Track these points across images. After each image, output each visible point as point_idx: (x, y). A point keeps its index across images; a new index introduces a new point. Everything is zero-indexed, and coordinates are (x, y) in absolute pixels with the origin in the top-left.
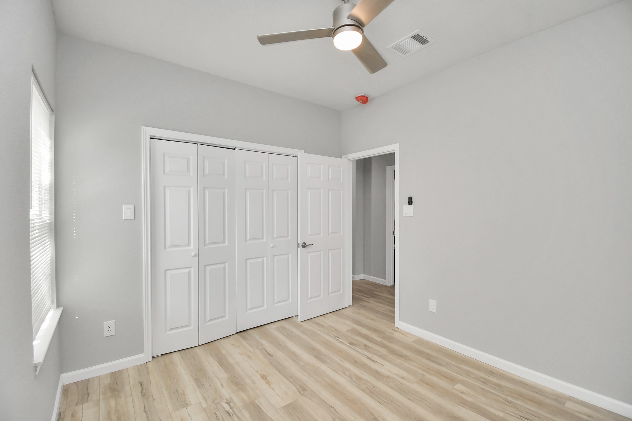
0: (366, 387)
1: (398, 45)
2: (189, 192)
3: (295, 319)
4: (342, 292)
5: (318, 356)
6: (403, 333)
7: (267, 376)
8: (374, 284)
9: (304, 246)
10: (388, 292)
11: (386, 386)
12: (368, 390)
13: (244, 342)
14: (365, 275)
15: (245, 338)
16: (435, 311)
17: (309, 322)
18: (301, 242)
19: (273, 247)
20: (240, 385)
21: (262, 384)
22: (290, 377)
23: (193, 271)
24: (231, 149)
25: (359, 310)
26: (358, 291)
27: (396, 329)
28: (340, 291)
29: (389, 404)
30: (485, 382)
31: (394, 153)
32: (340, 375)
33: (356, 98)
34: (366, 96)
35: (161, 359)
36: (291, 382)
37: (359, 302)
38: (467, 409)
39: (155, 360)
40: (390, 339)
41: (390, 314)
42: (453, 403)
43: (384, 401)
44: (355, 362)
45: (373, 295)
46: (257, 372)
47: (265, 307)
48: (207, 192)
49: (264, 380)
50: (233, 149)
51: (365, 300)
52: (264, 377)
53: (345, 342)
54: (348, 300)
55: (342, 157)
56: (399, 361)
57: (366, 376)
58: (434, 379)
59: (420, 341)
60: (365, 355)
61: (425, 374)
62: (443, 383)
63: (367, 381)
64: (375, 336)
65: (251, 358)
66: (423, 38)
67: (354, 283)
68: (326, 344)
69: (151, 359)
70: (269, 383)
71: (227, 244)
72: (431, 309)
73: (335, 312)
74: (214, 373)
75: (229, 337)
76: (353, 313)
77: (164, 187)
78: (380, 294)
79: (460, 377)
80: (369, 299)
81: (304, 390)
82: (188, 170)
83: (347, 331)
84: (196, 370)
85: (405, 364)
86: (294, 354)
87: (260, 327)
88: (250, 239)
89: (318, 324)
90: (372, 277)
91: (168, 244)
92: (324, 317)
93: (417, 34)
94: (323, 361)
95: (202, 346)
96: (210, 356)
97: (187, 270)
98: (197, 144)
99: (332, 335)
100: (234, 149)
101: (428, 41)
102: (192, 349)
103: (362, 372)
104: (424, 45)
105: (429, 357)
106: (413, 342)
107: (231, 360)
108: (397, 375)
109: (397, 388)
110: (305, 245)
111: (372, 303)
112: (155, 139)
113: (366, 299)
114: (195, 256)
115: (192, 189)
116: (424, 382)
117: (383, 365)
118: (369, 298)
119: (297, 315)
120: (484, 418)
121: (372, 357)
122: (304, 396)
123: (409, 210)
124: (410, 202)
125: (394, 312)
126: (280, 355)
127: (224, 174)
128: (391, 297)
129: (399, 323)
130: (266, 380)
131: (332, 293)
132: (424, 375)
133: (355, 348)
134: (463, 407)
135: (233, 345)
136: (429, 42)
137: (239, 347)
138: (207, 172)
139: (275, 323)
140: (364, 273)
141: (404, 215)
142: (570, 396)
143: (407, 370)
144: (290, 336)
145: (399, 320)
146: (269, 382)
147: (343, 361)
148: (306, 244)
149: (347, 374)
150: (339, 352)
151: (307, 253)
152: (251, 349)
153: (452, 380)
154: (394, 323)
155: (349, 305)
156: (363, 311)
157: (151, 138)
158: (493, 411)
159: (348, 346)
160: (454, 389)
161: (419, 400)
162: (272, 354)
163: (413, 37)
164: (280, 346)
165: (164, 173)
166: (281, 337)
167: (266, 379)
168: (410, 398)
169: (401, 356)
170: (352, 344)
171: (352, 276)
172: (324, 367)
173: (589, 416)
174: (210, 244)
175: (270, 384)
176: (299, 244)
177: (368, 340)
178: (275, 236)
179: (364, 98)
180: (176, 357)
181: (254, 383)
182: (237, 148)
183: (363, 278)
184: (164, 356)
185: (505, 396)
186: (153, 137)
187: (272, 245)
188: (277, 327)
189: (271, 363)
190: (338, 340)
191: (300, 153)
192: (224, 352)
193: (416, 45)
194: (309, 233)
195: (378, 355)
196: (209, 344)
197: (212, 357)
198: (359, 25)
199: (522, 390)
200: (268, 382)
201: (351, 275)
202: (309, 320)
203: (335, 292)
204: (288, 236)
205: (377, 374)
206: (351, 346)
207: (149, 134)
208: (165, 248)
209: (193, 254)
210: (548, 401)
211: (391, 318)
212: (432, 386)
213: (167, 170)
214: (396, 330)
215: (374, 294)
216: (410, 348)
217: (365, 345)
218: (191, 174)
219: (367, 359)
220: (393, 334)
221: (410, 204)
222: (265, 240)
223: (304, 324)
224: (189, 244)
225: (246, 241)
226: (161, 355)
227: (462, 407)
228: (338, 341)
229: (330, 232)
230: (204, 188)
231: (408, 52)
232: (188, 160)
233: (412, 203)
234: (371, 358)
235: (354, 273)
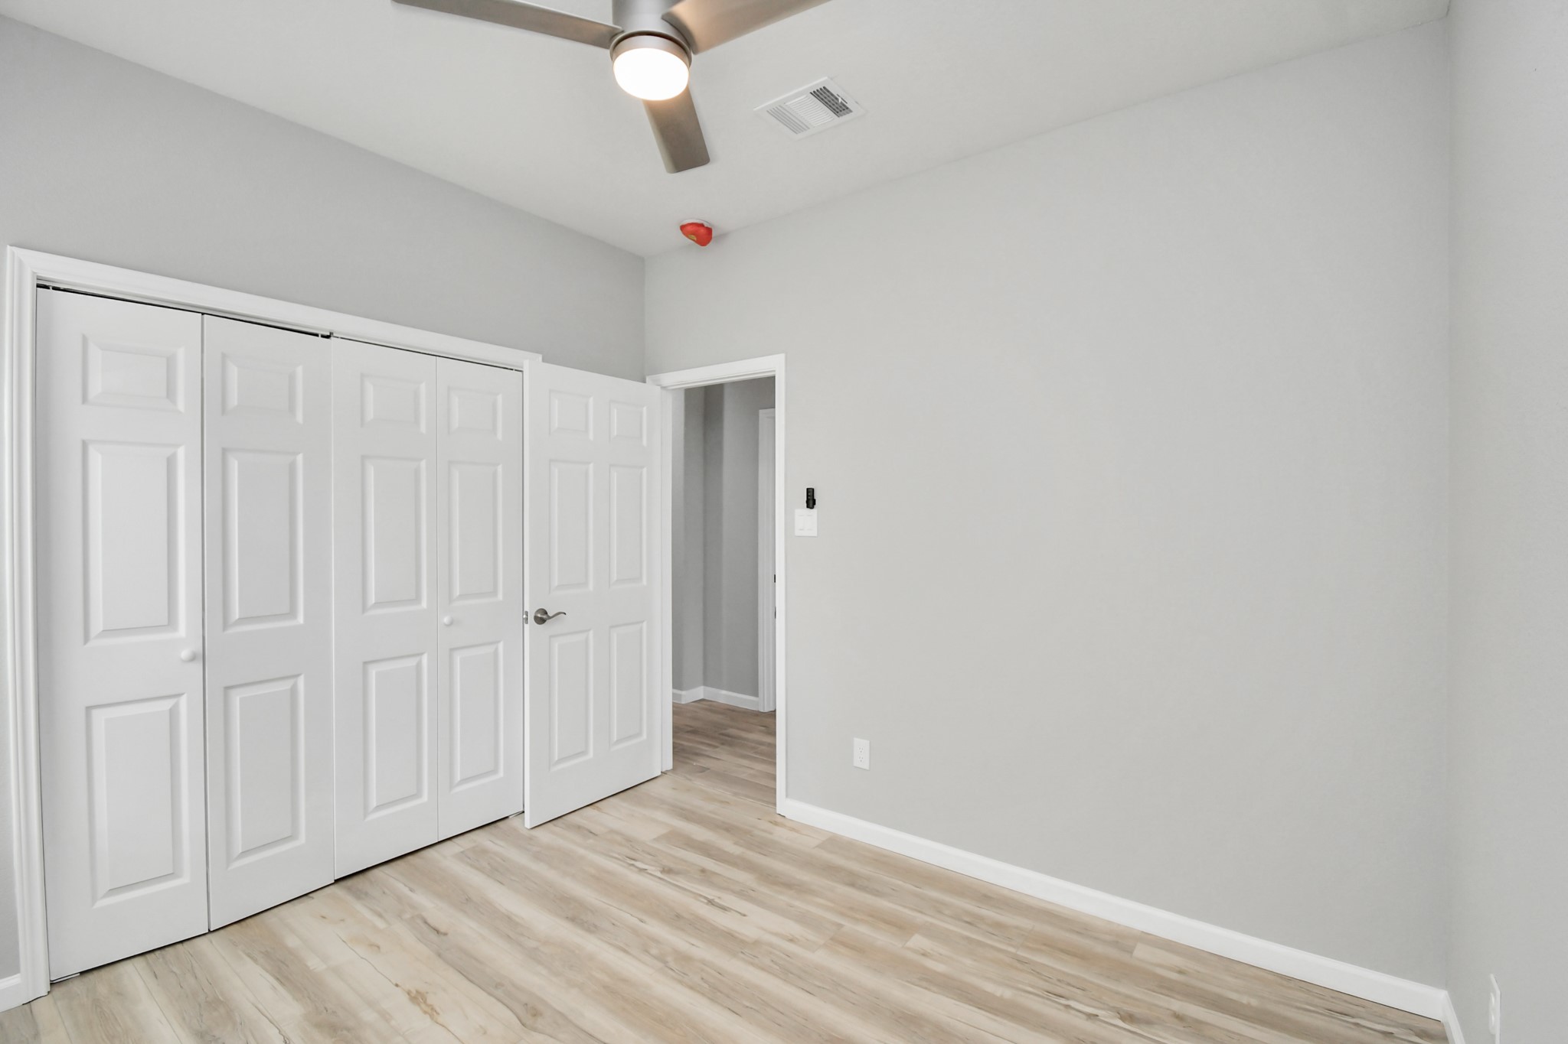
0: (702, 979)
1: (780, 106)
2: (171, 463)
3: (514, 822)
4: (645, 736)
5: (577, 914)
6: (796, 828)
7: (427, 993)
8: (729, 710)
9: (542, 618)
10: (763, 728)
11: (751, 968)
12: (706, 986)
13: (359, 907)
14: (709, 689)
15: (359, 895)
16: (866, 766)
17: (555, 825)
18: (531, 610)
19: (451, 623)
20: (345, 1032)
21: (412, 1018)
22: (495, 986)
23: (187, 708)
24: (317, 335)
25: (690, 780)
26: (688, 732)
27: (779, 819)
28: (639, 734)
29: (757, 1011)
30: (973, 921)
31: (773, 378)
32: (634, 956)
33: (683, 228)
34: (706, 225)
35: (78, 987)
36: (499, 1000)
37: (689, 759)
38: (934, 992)
39: (59, 991)
40: (765, 846)
41: (764, 782)
42: (906, 984)
43: (747, 1007)
44: (677, 919)
45: (727, 738)
46: (397, 985)
47: (425, 798)
48: (234, 465)
49: (419, 1004)
50: (323, 336)
51: (707, 753)
52: (417, 998)
53: (651, 869)
54: (662, 757)
55: (647, 379)
56: (783, 898)
57: (702, 951)
58: (864, 930)
59: (834, 842)
60: (701, 896)
61: (843, 922)
62: (882, 938)
63: (703, 962)
64: (728, 845)
65: (378, 947)
66: (837, 99)
67: (678, 710)
68: (602, 881)
69: (43, 988)
70: (432, 1012)
71: (301, 620)
72: (857, 763)
73: (627, 792)
74: (260, 1007)
75: (311, 895)
76: (674, 789)
77: (85, 445)
78: (744, 734)
79: (920, 918)
80: (717, 749)
81: (536, 1014)
82: (170, 393)
83: (657, 840)
84: (200, 1005)
85: (797, 903)
86: (509, 919)
87: (410, 858)
88: (378, 604)
89: (579, 828)
90: (724, 692)
91: (97, 624)
92: (599, 809)
93: (824, 88)
94: (591, 928)
95: (222, 931)
96: (248, 959)
97: (166, 705)
98: (203, 314)
99: (617, 856)
100: (328, 337)
101: (847, 108)
102: (185, 944)
103: (693, 941)
104: (841, 118)
105: (853, 881)
106: (818, 846)
107: (314, 963)
108: (776, 934)
109: (778, 968)
110: (545, 617)
111: (725, 760)
112: (55, 288)
113: (708, 751)
114: (193, 659)
115: (181, 452)
116: (840, 942)
117: (745, 915)
118: (716, 747)
119: (522, 810)
120: (970, 1007)
121: (719, 898)
122: (535, 1030)
123: (807, 521)
124: (811, 502)
125: (774, 778)
126: (467, 929)
127: (292, 409)
128: (767, 739)
129: (786, 805)
130: (423, 1006)
131: (619, 741)
132: (840, 926)
133: (677, 881)
134: (926, 988)
135: (324, 917)
136: (851, 111)
137: (343, 920)
138: (233, 400)
139: (455, 840)
140: (705, 683)
141: (798, 533)
142: (1143, 932)
143: (803, 919)
144: (499, 871)
145: (787, 796)
146: (432, 1009)
147: (644, 918)
148: (546, 613)
149: (654, 951)
150: (636, 898)
151: (551, 637)
152: (380, 924)
153: (902, 927)
154: (775, 804)
155: (664, 770)
156: (699, 783)
157: (39, 286)
158: (989, 987)
159: (660, 878)
160: (909, 949)
161: (827, 990)
162: (443, 929)
163: (814, 92)
164: (466, 901)
165: (85, 399)
166: (475, 879)
167: (425, 1002)
168: (808, 990)
169: (789, 885)
170: (667, 871)
171: (673, 694)
172: (591, 944)
173: (1181, 972)
174: (243, 620)
175: (438, 1014)
176: (527, 613)
177: (710, 856)
178: (457, 592)
179: (702, 231)
180: (134, 976)
181: (385, 1016)
182: (335, 335)
183: (701, 697)
184: (91, 977)
185: (1012, 950)
186: (47, 284)
187: (446, 620)
188: (462, 852)
189: (439, 955)
190: (633, 865)
191: (530, 362)
192: (292, 942)
193: (821, 115)
194: (556, 582)
195: (734, 892)
196: (243, 923)
197: (255, 961)
198: (682, 41)
199: (1048, 930)
200: (430, 1011)
201: (669, 689)
202: (554, 822)
203: (630, 737)
204: (495, 592)
205: (729, 941)
206: (666, 878)
207: (34, 273)
208: (86, 639)
209: (185, 654)
210: (1099, 949)
211: (768, 793)
212: (858, 949)
213: (96, 388)
214: (779, 821)
215: (729, 736)
216: (807, 862)
217: (703, 871)
218: (181, 405)
219: (707, 904)
220: (771, 833)
221: (811, 505)
222: (424, 604)
223: (542, 835)
224: (171, 622)
225: (364, 609)
226: (82, 973)
227: (924, 990)
228: (632, 867)
229: (615, 577)
230: (225, 451)
231: (805, 127)
232: (170, 363)
233: (814, 503)
234: (717, 900)
235: (678, 683)
